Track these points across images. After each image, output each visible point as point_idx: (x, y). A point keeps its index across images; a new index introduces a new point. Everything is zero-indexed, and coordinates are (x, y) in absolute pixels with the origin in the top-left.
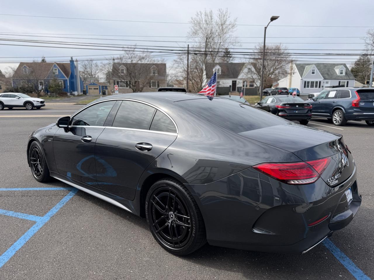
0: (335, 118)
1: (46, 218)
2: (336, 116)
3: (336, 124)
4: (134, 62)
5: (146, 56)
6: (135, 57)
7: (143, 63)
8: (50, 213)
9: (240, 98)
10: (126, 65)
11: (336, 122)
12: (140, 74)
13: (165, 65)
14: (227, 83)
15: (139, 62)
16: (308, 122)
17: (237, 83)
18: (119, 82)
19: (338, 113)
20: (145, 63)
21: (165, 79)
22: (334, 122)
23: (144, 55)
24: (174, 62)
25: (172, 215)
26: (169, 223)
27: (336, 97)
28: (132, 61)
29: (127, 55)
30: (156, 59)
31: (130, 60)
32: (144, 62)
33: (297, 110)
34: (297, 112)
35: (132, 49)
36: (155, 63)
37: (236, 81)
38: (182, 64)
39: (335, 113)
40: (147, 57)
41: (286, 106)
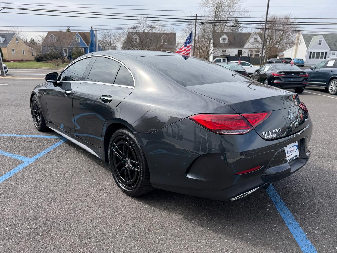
0: (331, 88)
1: (33, 160)
2: (332, 86)
3: (332, 93)
4: (146, 31)
5: (157, 25)
6: (147, 27)
7: (154, 32)
8: (38, 156)
9: (238, 65)
10: (138, 34)
11: (332, 92)
12: (151, 43)
13: (175, 34)
14: (233, 52)
15: (151, 32)
16: (303, 90)
17: (243, 52)
19: (335, 82)
20: (156, 32)
21: (174, 47)
22: (330, 91)
23: (156, 24)
24: (183, 31)
25: (128, 162)
26: (125, 167)
27: (334, 66)
28: (144, 30)
29: (140, 25)
30: (166, 28)
31: (142, 30)
32: (155, 31)
33: (293, 78)
34: (292, 80)
35: (145, 19)
36: (166, 32)
37: (242, 51)
39: (331, 82)
40: (158, 26)
41: (282, 73)
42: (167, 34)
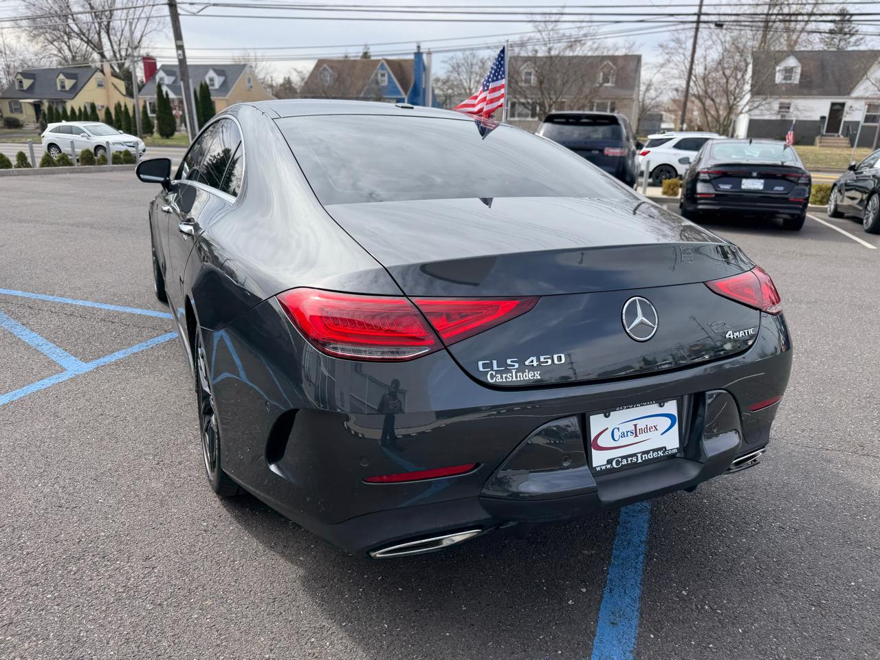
1: (91, 366)
4: (553, 53)
5: (585, 35)
6: (559, 40)
7: (576, 54)
8: (102, 361)
10: (533, 59)
12: (564, 84)
13: (638, 58)
14: (815, 108)
15: (569, 53)
17: (846, 109)
18: (517, 105)
20: (581, 54)
21: (632, 95)
23: (582, 32)
24: (661, 49)
28: (550, 49)
29: (538, 36)
30: (610, 42)
31: (544, 48)
32: (579, 51)
35: (554, 18)
36: (610, 53)
37: (843, 105)
38: (682, 56)
40: (588, 38)
42: (614, 59)
